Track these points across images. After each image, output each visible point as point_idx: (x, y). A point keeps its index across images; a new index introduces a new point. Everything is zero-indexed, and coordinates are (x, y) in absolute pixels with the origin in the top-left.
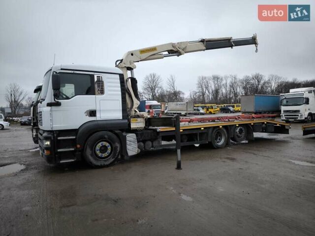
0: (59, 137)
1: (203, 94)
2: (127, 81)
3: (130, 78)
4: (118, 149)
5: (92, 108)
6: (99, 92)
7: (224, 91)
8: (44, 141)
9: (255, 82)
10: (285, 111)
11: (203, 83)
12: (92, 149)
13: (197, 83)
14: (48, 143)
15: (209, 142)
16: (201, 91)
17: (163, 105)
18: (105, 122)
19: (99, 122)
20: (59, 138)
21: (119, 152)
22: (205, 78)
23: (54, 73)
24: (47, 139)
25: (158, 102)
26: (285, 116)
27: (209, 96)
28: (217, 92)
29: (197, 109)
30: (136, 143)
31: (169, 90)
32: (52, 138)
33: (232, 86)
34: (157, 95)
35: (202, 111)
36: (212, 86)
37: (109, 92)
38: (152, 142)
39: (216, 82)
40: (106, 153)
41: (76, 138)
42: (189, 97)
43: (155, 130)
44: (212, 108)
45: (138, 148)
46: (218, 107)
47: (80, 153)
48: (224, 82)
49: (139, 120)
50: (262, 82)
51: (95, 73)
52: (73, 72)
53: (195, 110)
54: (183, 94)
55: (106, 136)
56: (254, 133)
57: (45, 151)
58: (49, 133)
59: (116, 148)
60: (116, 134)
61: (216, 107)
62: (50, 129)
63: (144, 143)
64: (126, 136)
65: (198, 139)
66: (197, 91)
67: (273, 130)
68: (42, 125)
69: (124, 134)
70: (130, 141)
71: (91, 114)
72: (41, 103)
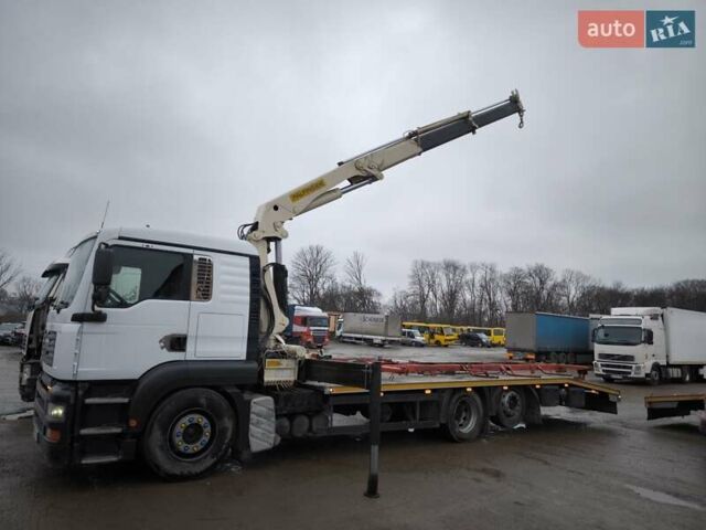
0: (89, 397)
1: (423, 300)
2: (265, 271)
3: (272, 264)
4: (229, 434)
5: (178, 330)
6: (200, 293)
7: (468, 297)
8: (50, 405)
9: (534, 282)
10: (601, 356)
11: (422, 274)
12: (164, 433)
13: (411, 273)
14: (59, 411)
15: (441, 425)
16: (418, 292)
17: (333, 318)
18: (204, 366)
19: (191, 366)
20: (88, 401)
21: (231, 440)
22: (428, 265)
23: (103, 246)
24: (57, 400)
25: (324, 310)
26: (602, 365)
27: (435, 304)
28: (452, 296)
29: (409, 333)
30: (273, 419)
31: (347, 284)
32: (72, 401)
33: (485, 287)
34: (321, 292)
35: (419, 338)
36: (443, 285)
37: (223, 296)
38: (310, 418)
39: (451, 276)
40: (198, 444)
41: (129, 402)
42: (392, 304)
43: (320, 391)
44: (442, 333)
45: (277, 431)
46: (454, 330)
47: (134, 440)
48: (469, 276)
49: (285, 362)
50: (549, 284)
51: (196, 252)
52: (145, 245)
53: (404, 334)
54: (379, 295)
55: (203, 401)
56: (542, 408)
57: (49, 431)
58: (67, 386)
59: (224, 431)
60: (228, 397)
61: (451, 332)
62: (71, 378)
63: (291, 421)
64: (249, 402)
65: (418, 417)
66: (410, 292)
67: (583, 403)
68: (51, 365)
69: (246, 396)
70: (258, 415)
71: (175, 344)
72: (59, 311)
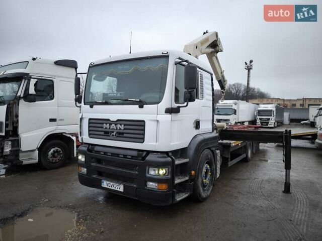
12: (201, 176)
24: (159, 165)
37: (206, 96)
41: (189, 161)
51: (200, 70)
55: (209, 157)
56: (260, 144)
58: (159, 155)
68: (141, 143)
71: (197, 125)
72: (141, 107)
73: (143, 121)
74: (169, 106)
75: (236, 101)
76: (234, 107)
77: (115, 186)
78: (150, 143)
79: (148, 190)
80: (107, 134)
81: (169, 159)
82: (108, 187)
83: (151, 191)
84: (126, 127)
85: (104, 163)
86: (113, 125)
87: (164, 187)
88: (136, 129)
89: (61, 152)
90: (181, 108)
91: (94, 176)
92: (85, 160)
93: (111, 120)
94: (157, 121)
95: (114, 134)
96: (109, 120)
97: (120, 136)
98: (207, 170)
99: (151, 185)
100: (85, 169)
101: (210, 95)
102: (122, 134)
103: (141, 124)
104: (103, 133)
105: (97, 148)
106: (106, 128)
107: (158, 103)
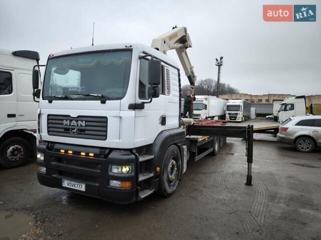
6: (167, 90)
24: (122, 163)
37: (173, 92)
41: (154, 157)
47: (158, 179)
51: (166, 65)
55: (175, 152)
58: (125, 153)
60: (179, 148)
68: (103, 140)
71: (163, 121)
72: (103, 102)
73: (106, 118)
74: (133, 102)
75: (207, 96)
76: (205, 102)
77: (76, 186)
78: (113, 140)
79: (111, 188)
80: (67, 131)
81: (133, 156)
82: (69, 187)
83: (114, 189)
84: (88, 123)
85: (65, 162)
86: (74, 122)
87: (128, 185)
88: (98, 126)
89: (22, 150)
90: (145, 104)
91: (54, 176)
92: (44, 159)
93: (72, 116)
94: (120, 117)
95: (75, 131)
96: (69, 116)
97: (82, 133)
98: (173, 166)
99: (115, 183)
100: (45, 169)
101: (177, 91)
102: (84, 130)
103: (103, 121)
104: (63, 130)
105: (56, 146)
106: (66, 125)
107: (121, 99)
